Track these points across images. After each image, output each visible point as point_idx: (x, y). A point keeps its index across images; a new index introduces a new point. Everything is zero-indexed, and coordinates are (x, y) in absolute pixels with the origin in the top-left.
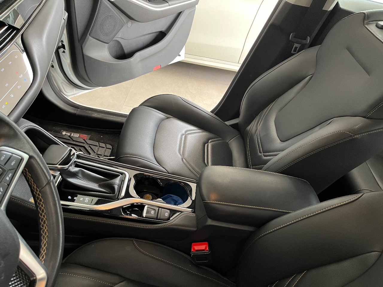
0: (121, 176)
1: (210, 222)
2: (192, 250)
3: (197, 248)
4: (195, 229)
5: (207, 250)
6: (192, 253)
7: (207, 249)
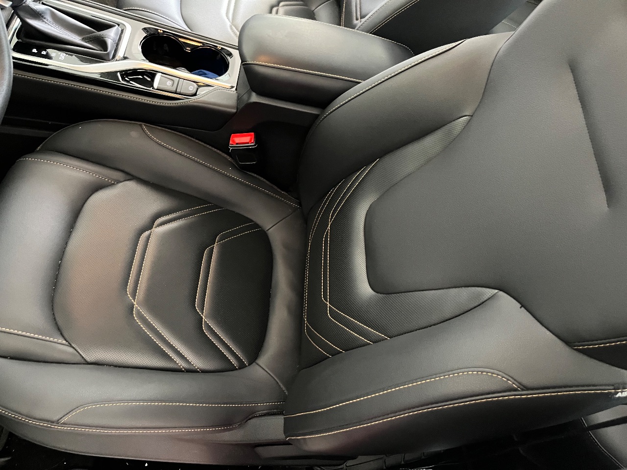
0: (117, 28)
1: (254, 98)
2: (231, 142)
3: (238, 140)
4: (234, 111)
5: (252, 143)
6: (231, 147)
7: (253, 141)
